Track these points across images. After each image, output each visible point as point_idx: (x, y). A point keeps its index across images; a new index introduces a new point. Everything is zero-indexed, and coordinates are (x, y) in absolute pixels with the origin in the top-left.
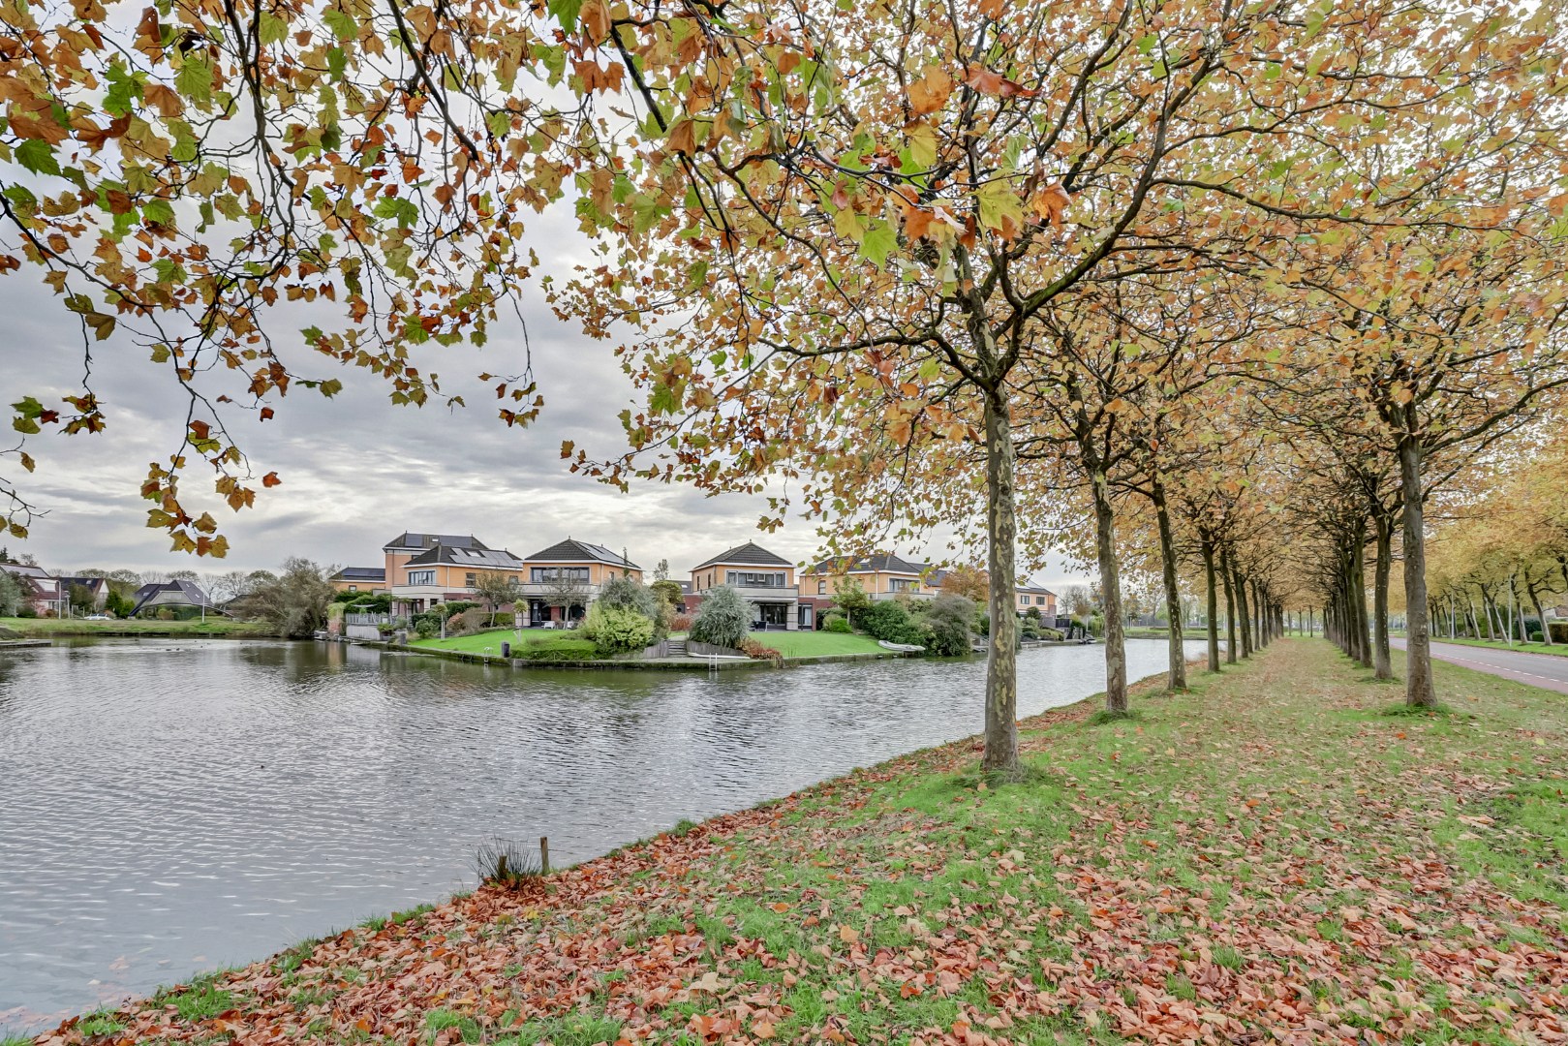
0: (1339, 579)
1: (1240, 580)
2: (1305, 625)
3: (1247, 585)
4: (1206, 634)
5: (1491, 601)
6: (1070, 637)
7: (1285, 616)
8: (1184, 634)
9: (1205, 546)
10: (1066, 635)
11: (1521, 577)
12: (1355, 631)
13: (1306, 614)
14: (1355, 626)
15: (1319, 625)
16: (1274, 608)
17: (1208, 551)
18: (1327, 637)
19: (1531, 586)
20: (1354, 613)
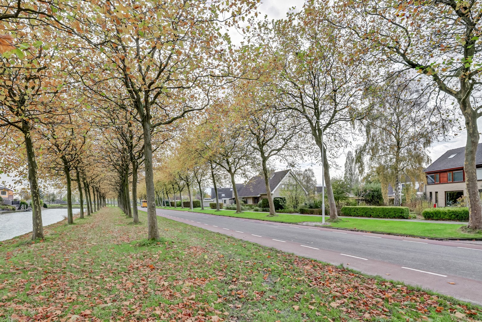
0: (121, 187)
1: (87, 186)
2: (113, 203)
3: (90, 187)
4: (79, 206)
5: (158, 196)
6: (19, 209)
7: (106, 200)
8: (73, 206)
9: (66, 167)
10: (17, 208)
11: (165, 190)
12: (126, 205)
13: (113, 199)
14: (126, 203)
15: (116, 202)
16: (102, 197)
17: (67, 170)
18: (119, 206)
19: (167, 192)
20: (126, 198)
